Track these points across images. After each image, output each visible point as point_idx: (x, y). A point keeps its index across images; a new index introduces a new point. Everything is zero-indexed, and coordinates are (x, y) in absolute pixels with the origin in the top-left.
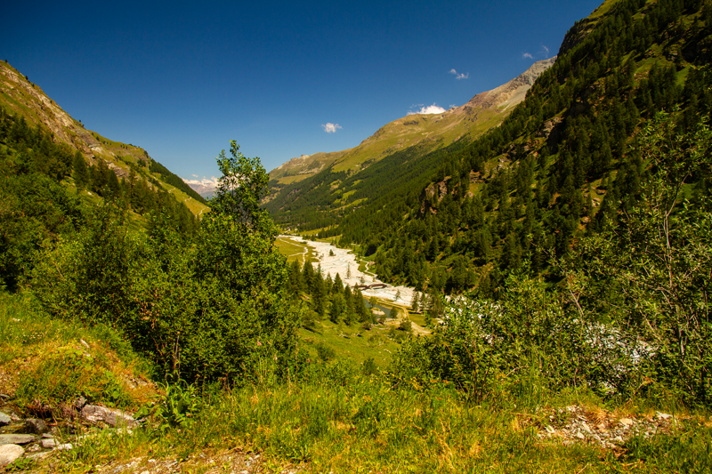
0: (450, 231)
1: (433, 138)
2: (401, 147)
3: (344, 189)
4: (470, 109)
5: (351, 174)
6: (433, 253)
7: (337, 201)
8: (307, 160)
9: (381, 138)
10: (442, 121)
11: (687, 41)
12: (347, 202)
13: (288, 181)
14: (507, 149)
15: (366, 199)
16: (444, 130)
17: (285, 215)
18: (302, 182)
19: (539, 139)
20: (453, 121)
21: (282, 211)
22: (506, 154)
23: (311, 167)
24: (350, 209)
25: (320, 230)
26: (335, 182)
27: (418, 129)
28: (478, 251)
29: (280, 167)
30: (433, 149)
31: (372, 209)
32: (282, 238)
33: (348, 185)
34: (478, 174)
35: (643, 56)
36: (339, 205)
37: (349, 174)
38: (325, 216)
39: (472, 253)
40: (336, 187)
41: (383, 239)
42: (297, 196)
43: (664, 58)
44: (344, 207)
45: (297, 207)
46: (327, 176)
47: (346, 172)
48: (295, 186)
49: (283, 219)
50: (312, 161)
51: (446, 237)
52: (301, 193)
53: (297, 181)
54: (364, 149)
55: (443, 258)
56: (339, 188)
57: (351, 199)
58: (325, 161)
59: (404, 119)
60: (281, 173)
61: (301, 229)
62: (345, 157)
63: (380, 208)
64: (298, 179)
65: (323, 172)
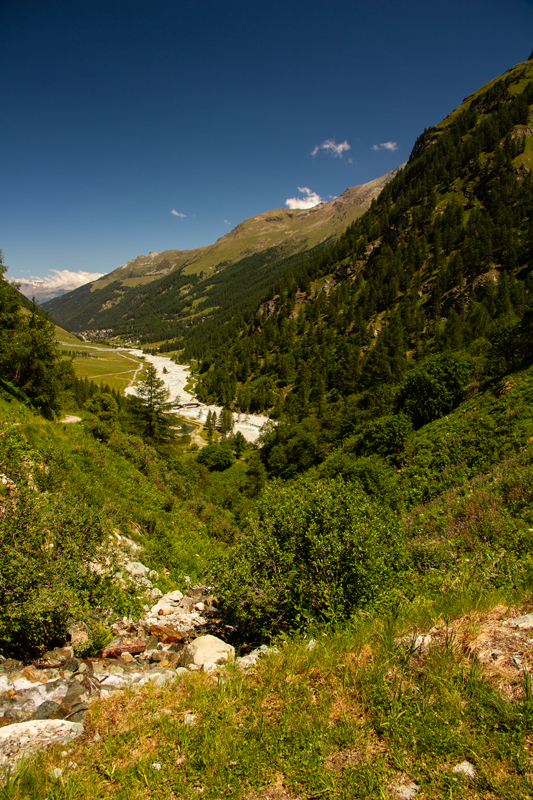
0: (262, 353)
1: (297, 238)
2: (260, 248)
3: (195, 295)
4: (341, 205)
5: (204, 278)
6: (244, 374)
7: (186, 309)
8: (156, 258)
9: (240, 236)
10: (308, 218)
11: (481, 179)
12: (199, 310)
13: (133, 283)
14: (334, 270)
15: (218, 307)
16: (310, 229)
17: (127, 324)
18: (149, 285)
19: (361, 262)
20: (322, 218)
21: (125, 319)
22: (333, 275)
23: (160, 267)
24: (199, 319)
25: (164, 342)
26: (185, 286)
27: (281, 227)
28: (281, 373)
29: (125, 266)
30: (296, 252)
31: (220, 320)
32: (121, 352)
33: (199, 290)
34: (304, 294)
35: (447, 190)
36: (188, 314)
37: (201, 277)
38: (171, 327)
39: (277, 375)
40: (187, 292)
41: (216, 357)
42: (142, 302)
43: (462, 193)
44: (193, 317)
45: (142, 315)
46: (176, 279)
47: (198, 275)
48: (141, 289)
49: (125, 329)
50: (162, 259)
51: (257, 359)
52: (147, 298)
53: (144, 283)
54: (220, 248)
55: (253, 379)
56: (190, 294)
57: (201, 307)
58: (176, 261)
59: (266, 214)
60: (125, 273)
61: (143, 341)
62: (197, 256)
63: (229, 319)
64: (145, 281)
65: (173, 274)
